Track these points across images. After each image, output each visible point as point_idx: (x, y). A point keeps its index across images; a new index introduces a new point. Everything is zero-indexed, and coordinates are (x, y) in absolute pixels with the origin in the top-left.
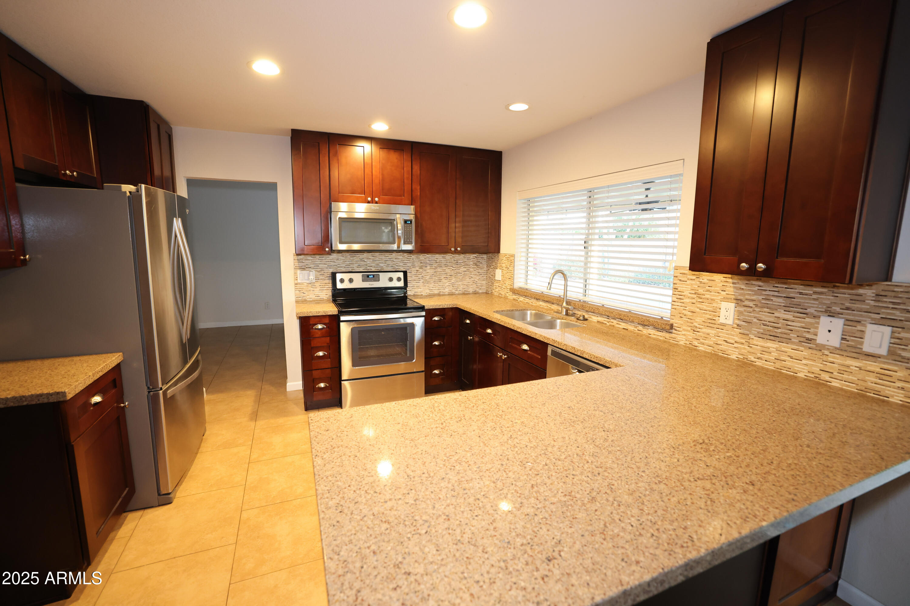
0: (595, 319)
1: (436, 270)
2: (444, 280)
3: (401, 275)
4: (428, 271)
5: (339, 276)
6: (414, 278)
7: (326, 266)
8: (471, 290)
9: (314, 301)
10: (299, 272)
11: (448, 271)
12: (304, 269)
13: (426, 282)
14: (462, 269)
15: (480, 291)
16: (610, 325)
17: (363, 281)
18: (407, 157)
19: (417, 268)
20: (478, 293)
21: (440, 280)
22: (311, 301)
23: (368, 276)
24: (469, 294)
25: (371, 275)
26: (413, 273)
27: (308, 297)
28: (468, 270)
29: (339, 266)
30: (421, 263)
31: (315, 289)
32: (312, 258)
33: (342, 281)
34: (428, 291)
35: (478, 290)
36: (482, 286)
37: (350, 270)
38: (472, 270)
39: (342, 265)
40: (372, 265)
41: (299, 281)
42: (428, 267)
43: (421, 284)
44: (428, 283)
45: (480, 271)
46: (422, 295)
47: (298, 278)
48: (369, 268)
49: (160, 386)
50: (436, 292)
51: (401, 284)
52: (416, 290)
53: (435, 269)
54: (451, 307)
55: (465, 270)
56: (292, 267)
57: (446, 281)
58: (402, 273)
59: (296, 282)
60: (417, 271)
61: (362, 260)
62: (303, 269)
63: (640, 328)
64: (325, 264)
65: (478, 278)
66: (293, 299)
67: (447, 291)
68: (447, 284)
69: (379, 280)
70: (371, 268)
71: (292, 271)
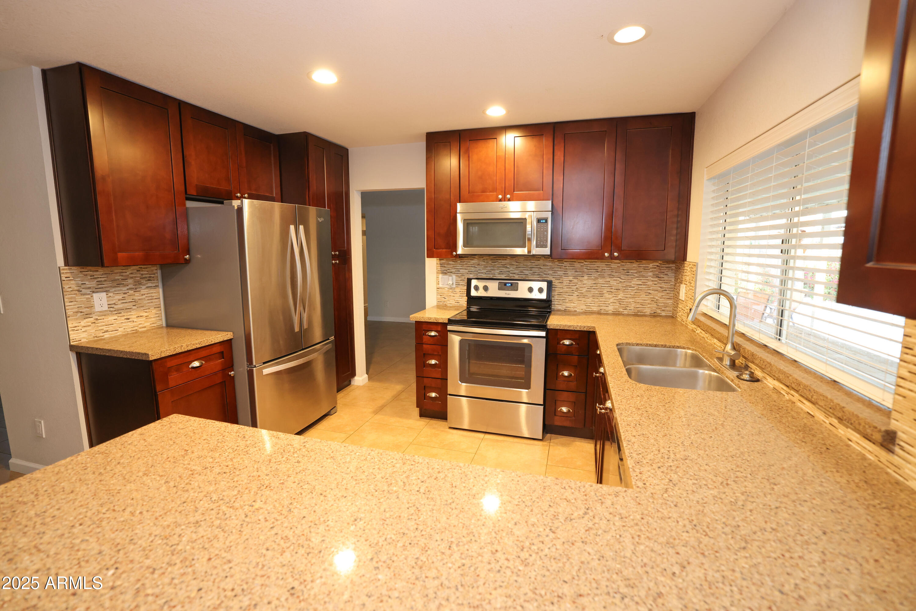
0: (771, 383)
1: (596, 281)
2: (607, 295)
3: (544, 285)
4: (585, 282)
5: (474, 283)
6: (566, 289)
7: (467, 271)
8: (648, 311)
9: (455, 307)
10: (440, 276)
11: (613, 283)
12: (446, 273)
13: (582, 296)
14: (635, 282)
15: (663, 314)
16: (790, 400)
17: (499, 289)
18: (546, 142)
19: (571, 278)
20: (661, 316)
21: (601, 295)
22: (450, 307)
23: (505, 284)
24: (645, 316)
25: (508, 283)
26: (565, 284)
27: (448, 302)
28: (644, 284)
29: (479, 271)
30: (576, 271)
31: (455, 295)
32: (453, 263)
33: (477, 288)
34: (584, 307)
35: (659, 311)
36: (666, 307)
37: (491, 276)
38: (650, 283)
39: (483, 271)
40: (515, 272)
41: (440, 286)
42: (586, 278)
43: (574, 297)
44: (584, 297)
45: (663, 285)
46: (576, 311)
47: (440, 283)
48: (511, 275)
49: (254, 364)
50: (595, 309)
51: (543, 296)
52: (568, 305)
53: (594, 280)
54: (585, 329)
55: (641, 283)
56: (435, 271)
57: (610, 296)
58: (546, 283)
59: (438, 286)
60: (570, 281)
61: (504, 266)
62: (444, 273)
63: (835, 421)
64: (466, 269)
65: (660, 294)
66: (435, 303)
67: (611, 309)
68: (611, 300)
69: (517, 290)
70: (515, 275)
71: (435, 275)
